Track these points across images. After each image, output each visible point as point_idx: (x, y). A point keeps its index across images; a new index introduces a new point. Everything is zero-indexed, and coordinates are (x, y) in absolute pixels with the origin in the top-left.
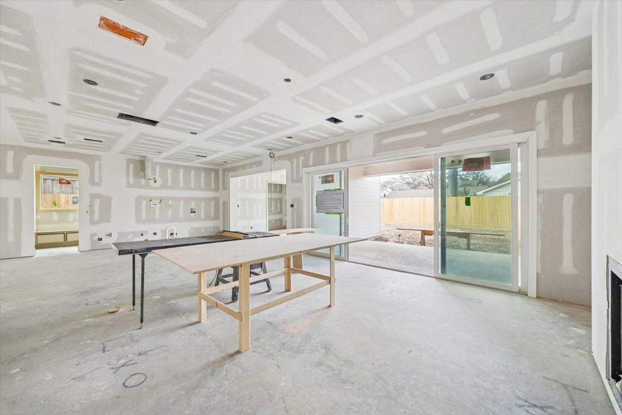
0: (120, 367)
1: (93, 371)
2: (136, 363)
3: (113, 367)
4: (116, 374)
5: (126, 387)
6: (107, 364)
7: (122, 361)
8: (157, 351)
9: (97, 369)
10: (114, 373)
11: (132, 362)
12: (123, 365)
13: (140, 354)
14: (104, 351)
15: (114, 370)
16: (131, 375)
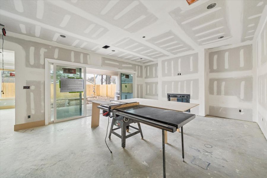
0: (209, 153)
1: (219, 159)
2: (203, 149)
3: (211, 154)
4: (212, 151)
5: (212, 147)
6: (212, 157)
7: (207, 154)
8: (193, 147)
9: (217, 158)
10: (212, 152)
11: (204, 151)
12: (207, 152)
13: (199, 151)
14: (209, 164)
15: (211, 153)
16: (208, 148)
